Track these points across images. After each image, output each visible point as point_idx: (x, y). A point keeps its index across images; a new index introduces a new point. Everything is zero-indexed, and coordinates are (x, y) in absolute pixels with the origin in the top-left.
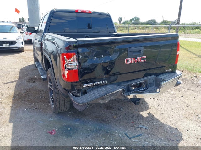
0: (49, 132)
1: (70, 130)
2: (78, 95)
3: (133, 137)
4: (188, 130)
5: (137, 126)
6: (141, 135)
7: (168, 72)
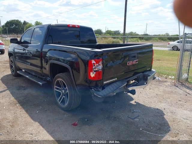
0: (72, 125)
1: (87, 121)
2: (100, 90)
3: (135, 118)
4: (165, 109)
5: (132, 111)
6: (138, 116)
7: (148, 71)
